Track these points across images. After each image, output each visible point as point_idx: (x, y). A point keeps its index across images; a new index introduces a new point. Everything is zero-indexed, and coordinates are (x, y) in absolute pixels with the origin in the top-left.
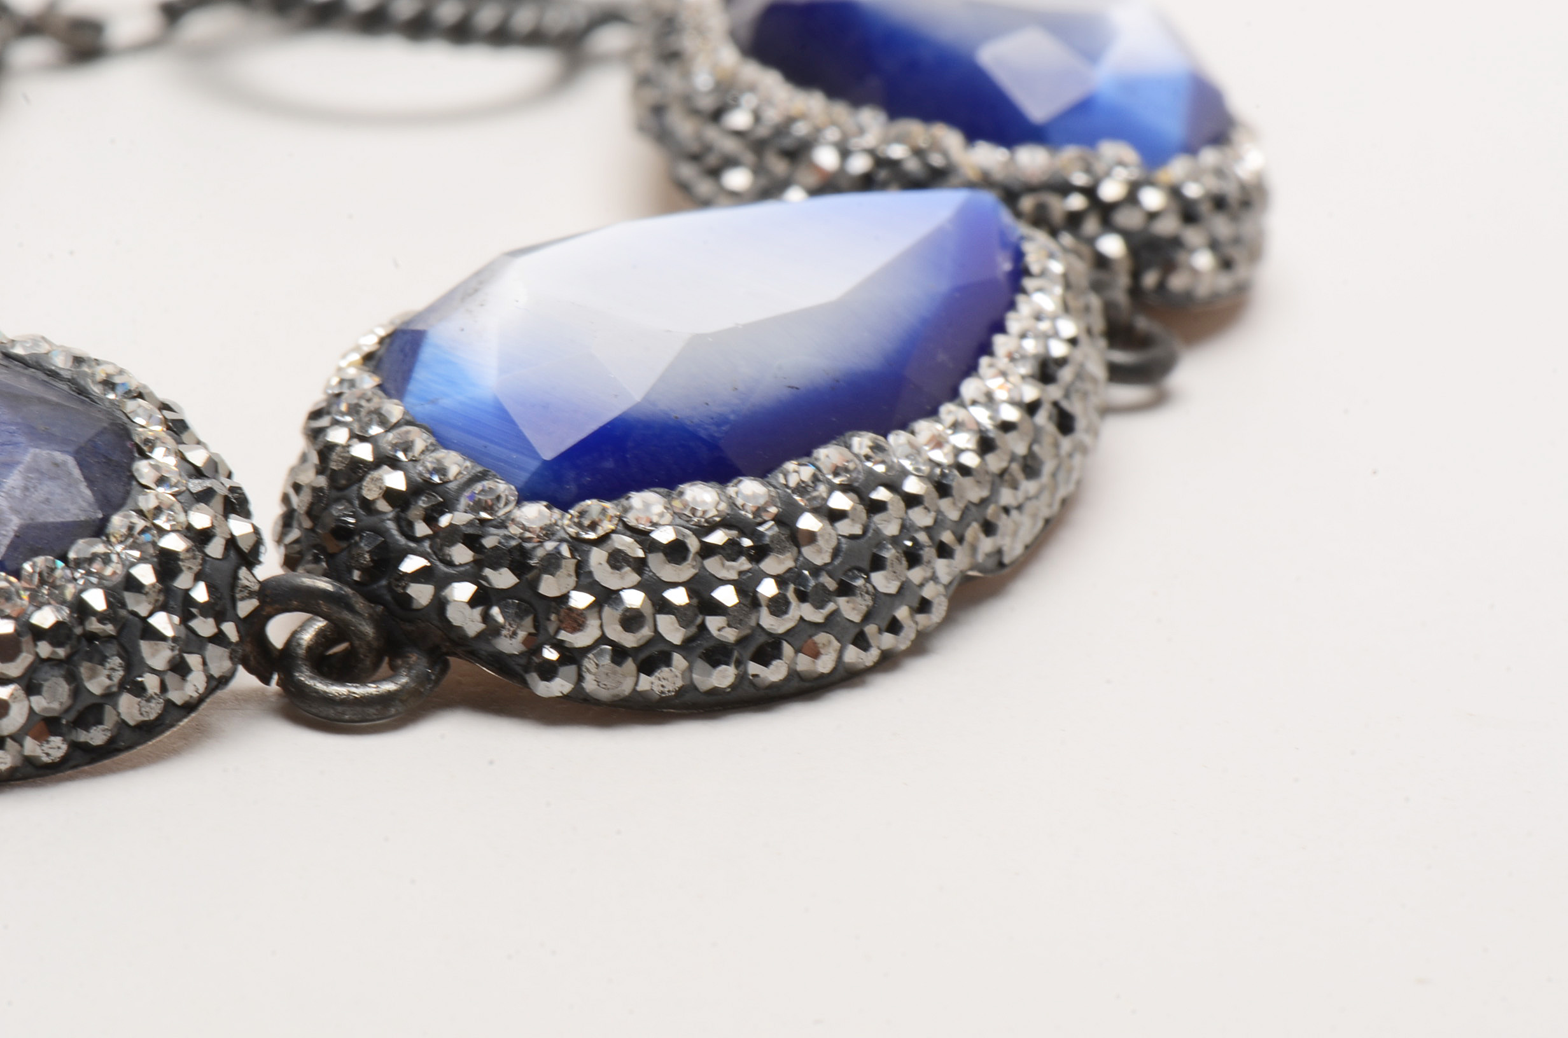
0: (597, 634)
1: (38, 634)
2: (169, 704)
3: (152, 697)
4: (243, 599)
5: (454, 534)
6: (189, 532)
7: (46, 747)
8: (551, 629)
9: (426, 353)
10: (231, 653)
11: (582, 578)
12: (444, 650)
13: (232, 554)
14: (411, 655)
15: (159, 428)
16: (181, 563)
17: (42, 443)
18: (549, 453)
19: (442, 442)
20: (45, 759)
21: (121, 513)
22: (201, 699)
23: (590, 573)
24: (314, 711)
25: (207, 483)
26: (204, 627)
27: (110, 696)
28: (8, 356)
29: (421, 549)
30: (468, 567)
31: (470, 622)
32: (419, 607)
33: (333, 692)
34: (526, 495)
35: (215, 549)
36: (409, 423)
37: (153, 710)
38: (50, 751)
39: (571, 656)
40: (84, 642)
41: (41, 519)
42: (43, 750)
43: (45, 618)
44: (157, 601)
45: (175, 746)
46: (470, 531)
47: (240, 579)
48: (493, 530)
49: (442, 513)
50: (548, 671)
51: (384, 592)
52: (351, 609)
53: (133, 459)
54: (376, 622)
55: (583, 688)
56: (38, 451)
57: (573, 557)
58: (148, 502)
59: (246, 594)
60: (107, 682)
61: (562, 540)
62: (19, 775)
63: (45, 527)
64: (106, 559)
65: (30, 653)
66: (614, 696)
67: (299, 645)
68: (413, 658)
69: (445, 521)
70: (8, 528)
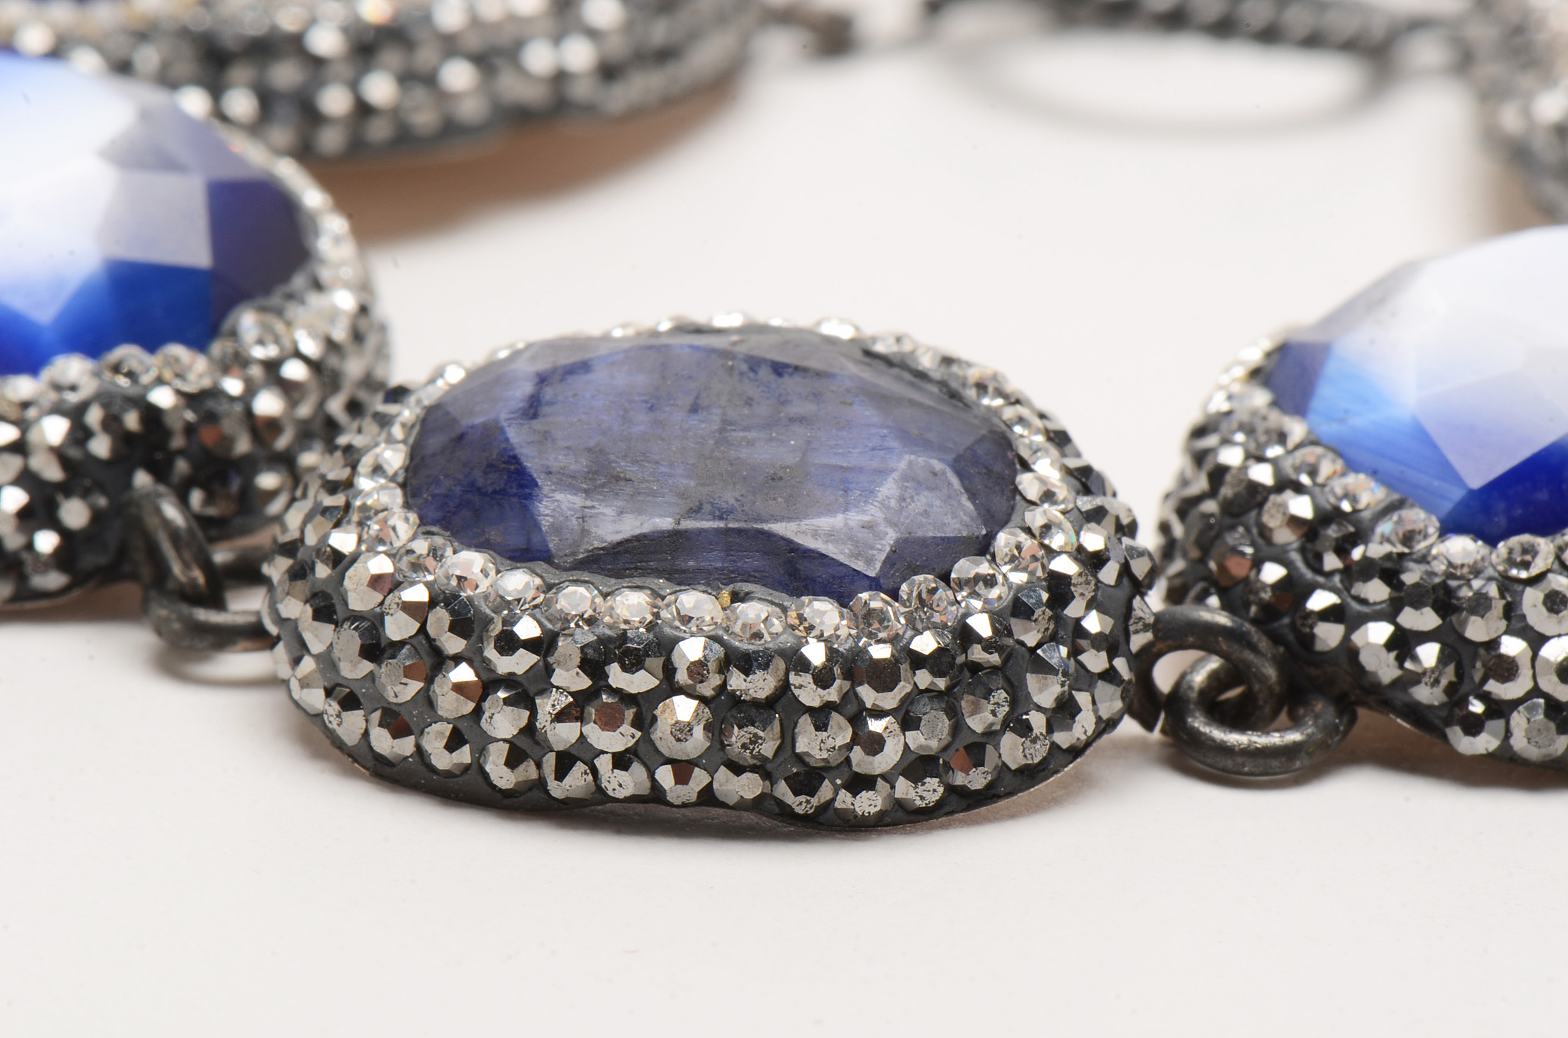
0: (1528, 685)
1: (918, 661)
2: (1054, 746)
3: (1037, 738)
4: (1136, 632)
5: (1367, 570)
6: (1079, 554)
7: (920, 788)
8: (1477, 676)
9: (1331, 368)
10: (1122, 692)
11: (1514, 622)
12: (1353, 698)
13: (1125, 581)
14: (1315, 703)
15: (1039, 439)
16: (1073, 589)
17: (916, 448)
18: (1476, 481)
19: (1352, 466)
20: (919, 803)
21: (1007, 530)
22: (1088, 744)
23: (1524, 617)
24: (1209, 761)
25: (1098, 501)
26: (1095, 661)
27: (992, 735)
28: (868, 353)
29: (1330, 584)
30: (1384, 605)
31: (1385, 668)
32: (1326, 649)
33: (1232, 740)
34: (1450, 527)
35: (1109, 574)
36: (1315, 443)
37: (1039, 752)
38: (925, 794)
39: (1499, 710)
40: (967, 673)
41: (920, 534)
42: (917, 792)
43: (926, 644)
44: (1047, 629)
45: (1054, 795)
46: (1388, 565)
47: (1135, 610)
48: (1411, 565)
49: (1355, 545)
50: (1473, 726)
51: (1286, 631)
52: (1254, 648)
53: (1015, 474)
54: (1281, 665)
55: (1511, 747)
56: (913, 457)
57: (1502, 597)
58: (1036, 518)
59: (1140, 626)
60: (991, 718)
61: (1490, 579)
62: (888, 820)
63: (923, 542)
64: (990, 582)
65: (909, 683)
66: (1545, 756)
67: (1191, 688)
68: (1319, 706)
69: (1357, 553)
70: (883, 542)
